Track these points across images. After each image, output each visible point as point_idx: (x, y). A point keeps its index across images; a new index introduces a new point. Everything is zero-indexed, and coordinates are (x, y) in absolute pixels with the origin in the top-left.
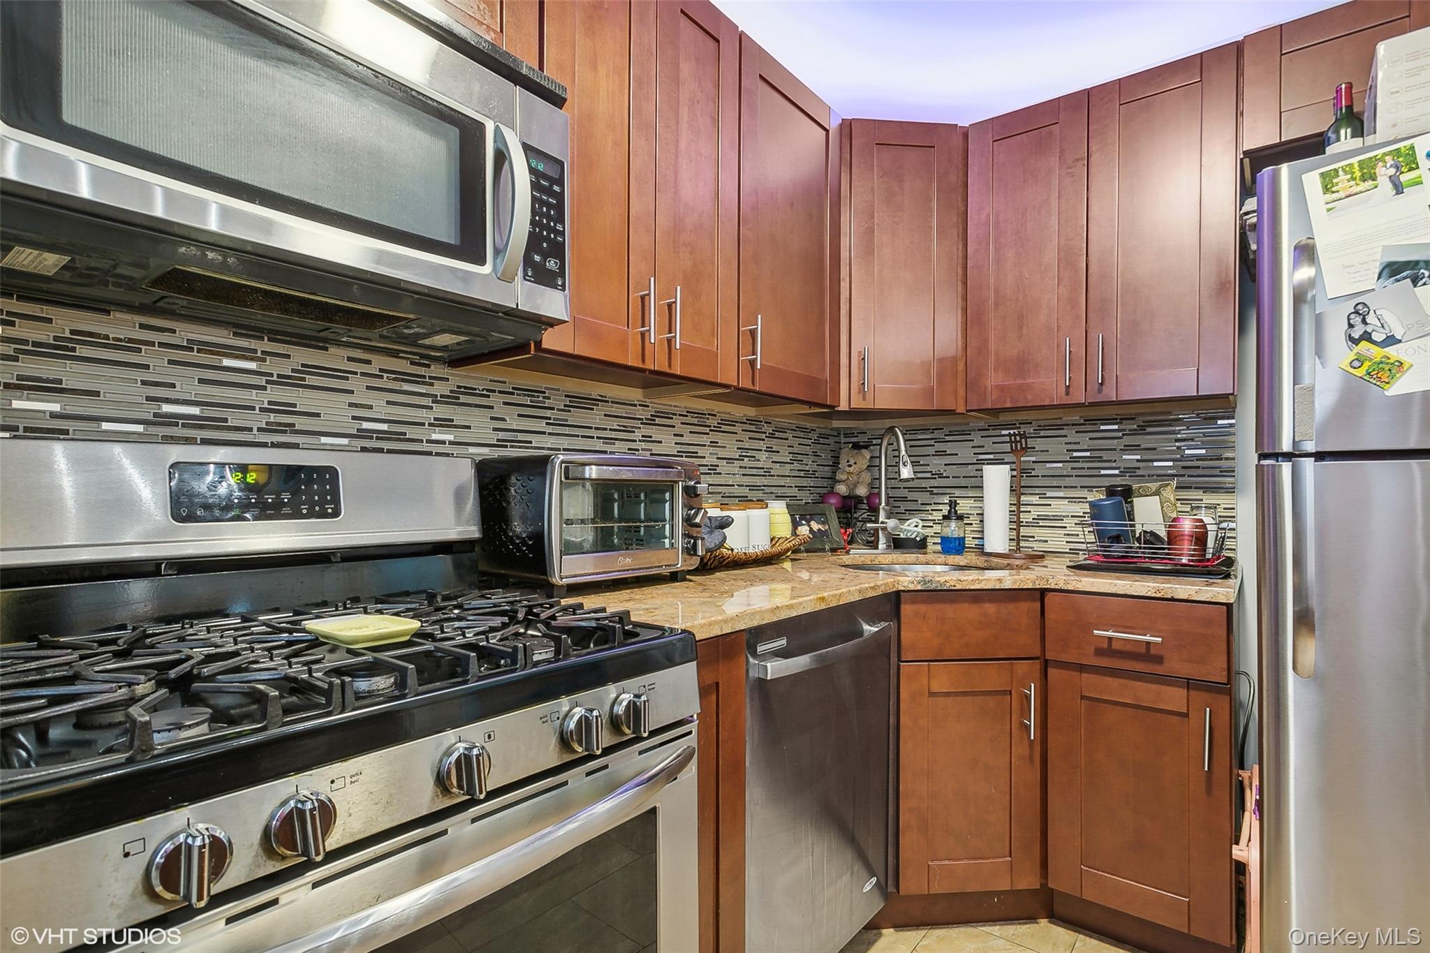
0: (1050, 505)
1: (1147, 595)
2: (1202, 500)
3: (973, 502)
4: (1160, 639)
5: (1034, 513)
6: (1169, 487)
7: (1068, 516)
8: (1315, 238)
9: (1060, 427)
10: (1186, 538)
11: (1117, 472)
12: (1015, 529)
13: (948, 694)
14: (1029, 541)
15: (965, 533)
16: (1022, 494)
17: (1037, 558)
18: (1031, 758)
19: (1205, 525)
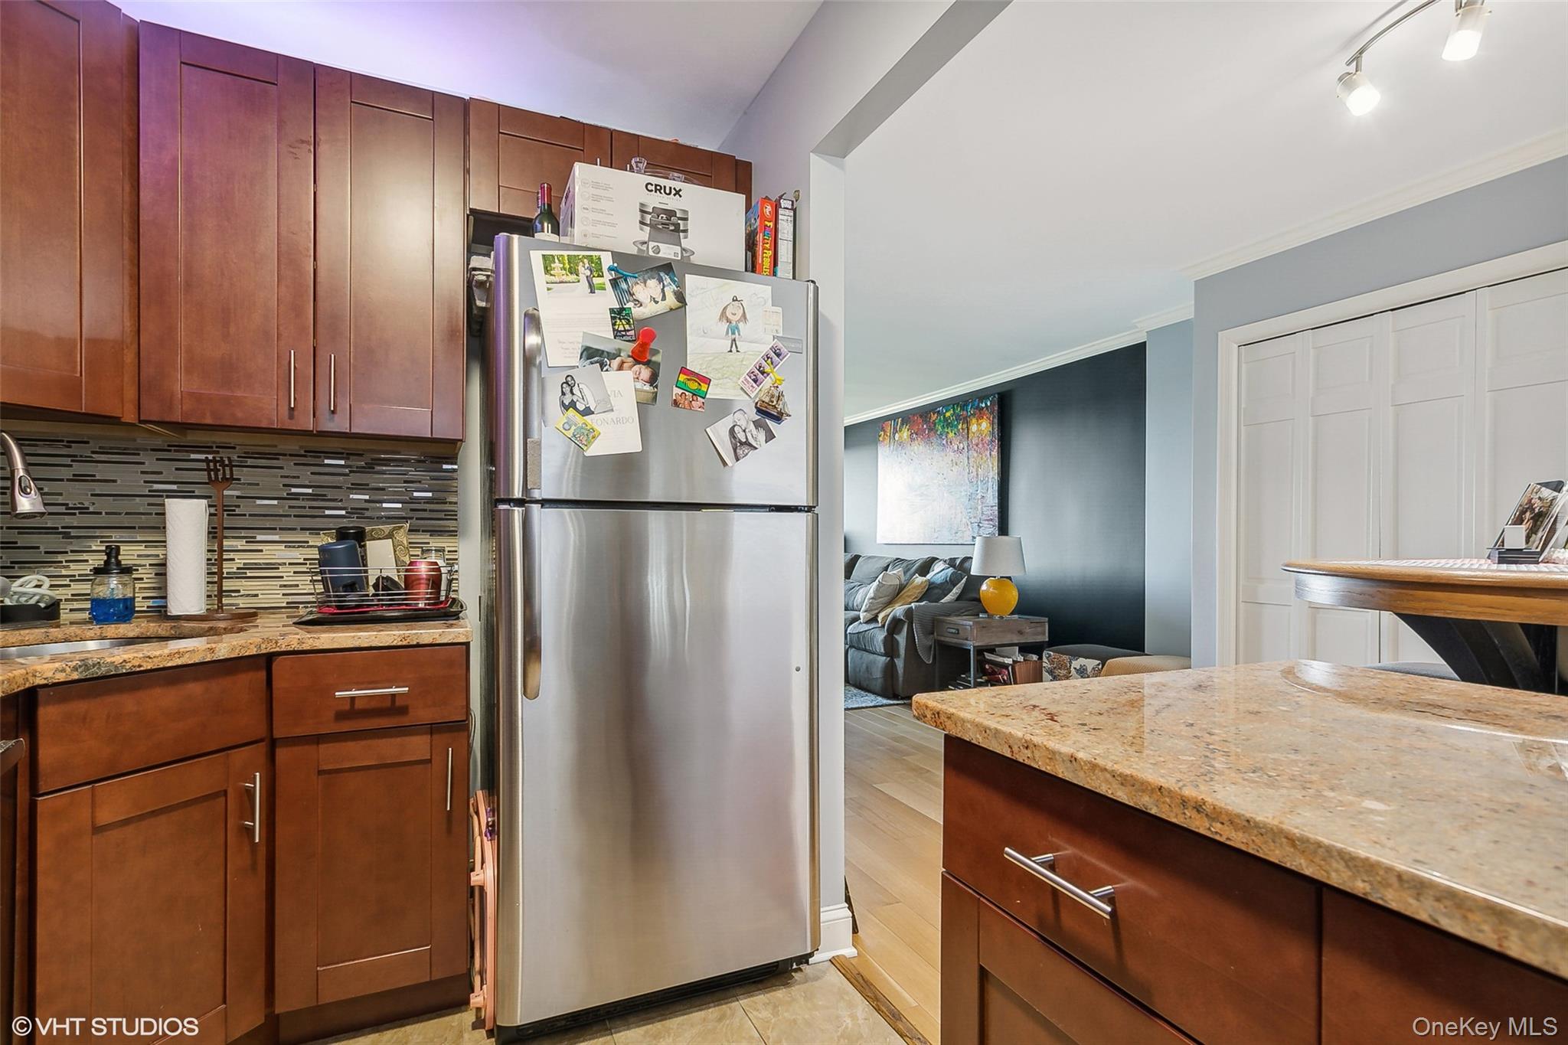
0: (261, 551)
1: (392, 644)
2: (429, 543)
3: (143, 548)
4: (407, 689)
5: (239, 561)
6: (402, 530)
7: (285, 564)
8: (540, 309)
9: (275, 456)
10: (422, 581)
11: (343, 512)
12: (215, 583)
13: (126, 822)
14: (232, 596)
15: (134, 593)
16: (226, 537)
17: (248, 617)
18: (254, 866)
19: (440, 567)
